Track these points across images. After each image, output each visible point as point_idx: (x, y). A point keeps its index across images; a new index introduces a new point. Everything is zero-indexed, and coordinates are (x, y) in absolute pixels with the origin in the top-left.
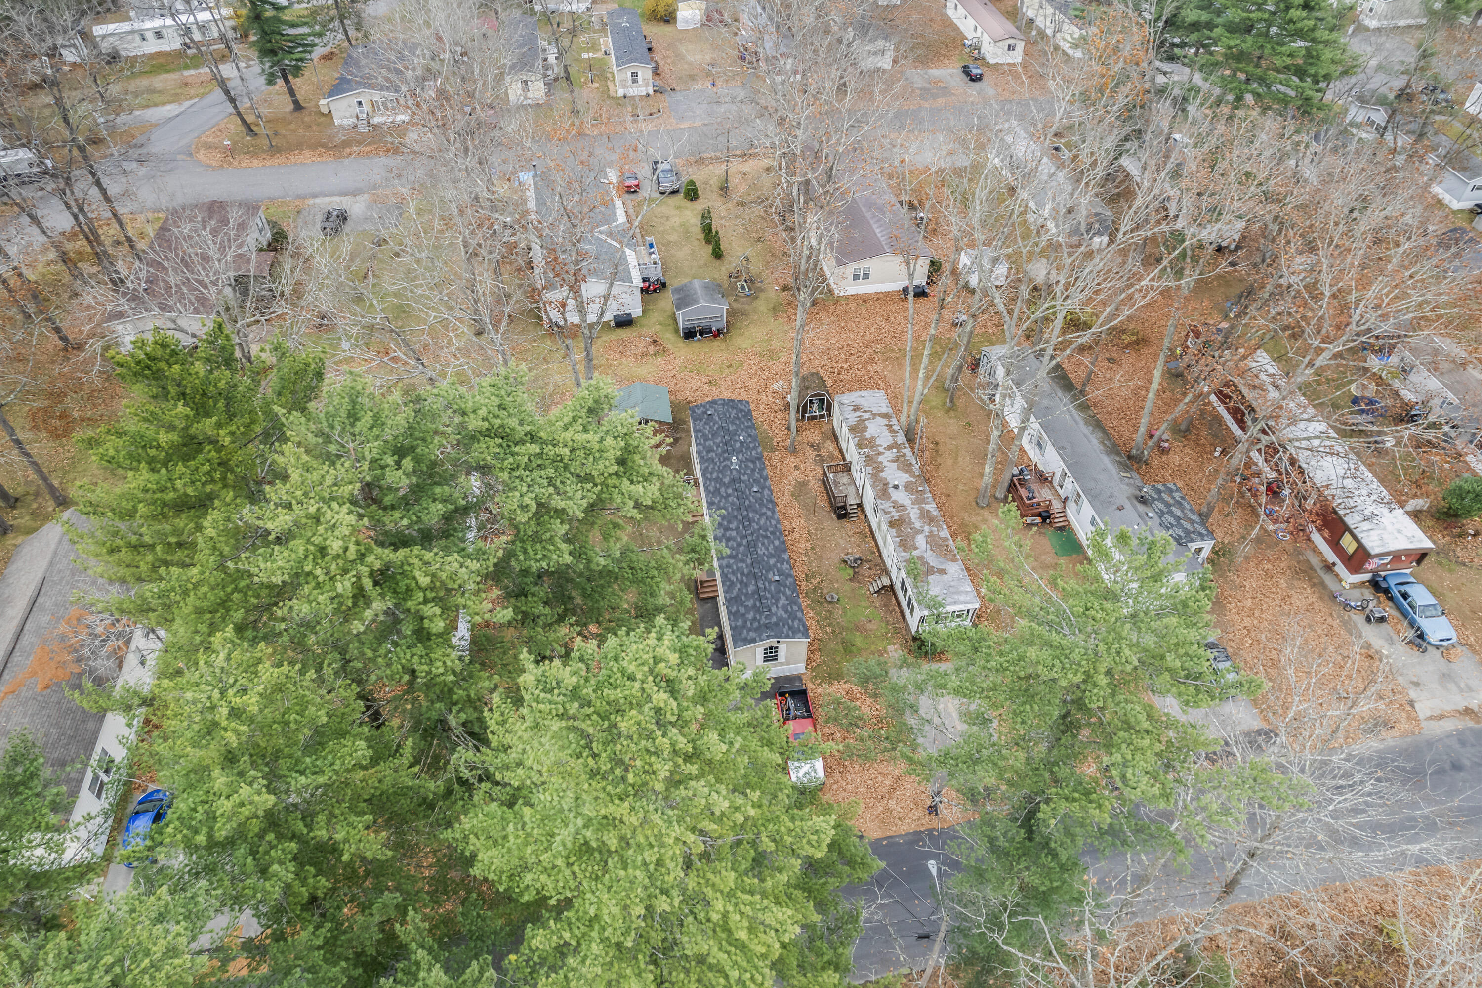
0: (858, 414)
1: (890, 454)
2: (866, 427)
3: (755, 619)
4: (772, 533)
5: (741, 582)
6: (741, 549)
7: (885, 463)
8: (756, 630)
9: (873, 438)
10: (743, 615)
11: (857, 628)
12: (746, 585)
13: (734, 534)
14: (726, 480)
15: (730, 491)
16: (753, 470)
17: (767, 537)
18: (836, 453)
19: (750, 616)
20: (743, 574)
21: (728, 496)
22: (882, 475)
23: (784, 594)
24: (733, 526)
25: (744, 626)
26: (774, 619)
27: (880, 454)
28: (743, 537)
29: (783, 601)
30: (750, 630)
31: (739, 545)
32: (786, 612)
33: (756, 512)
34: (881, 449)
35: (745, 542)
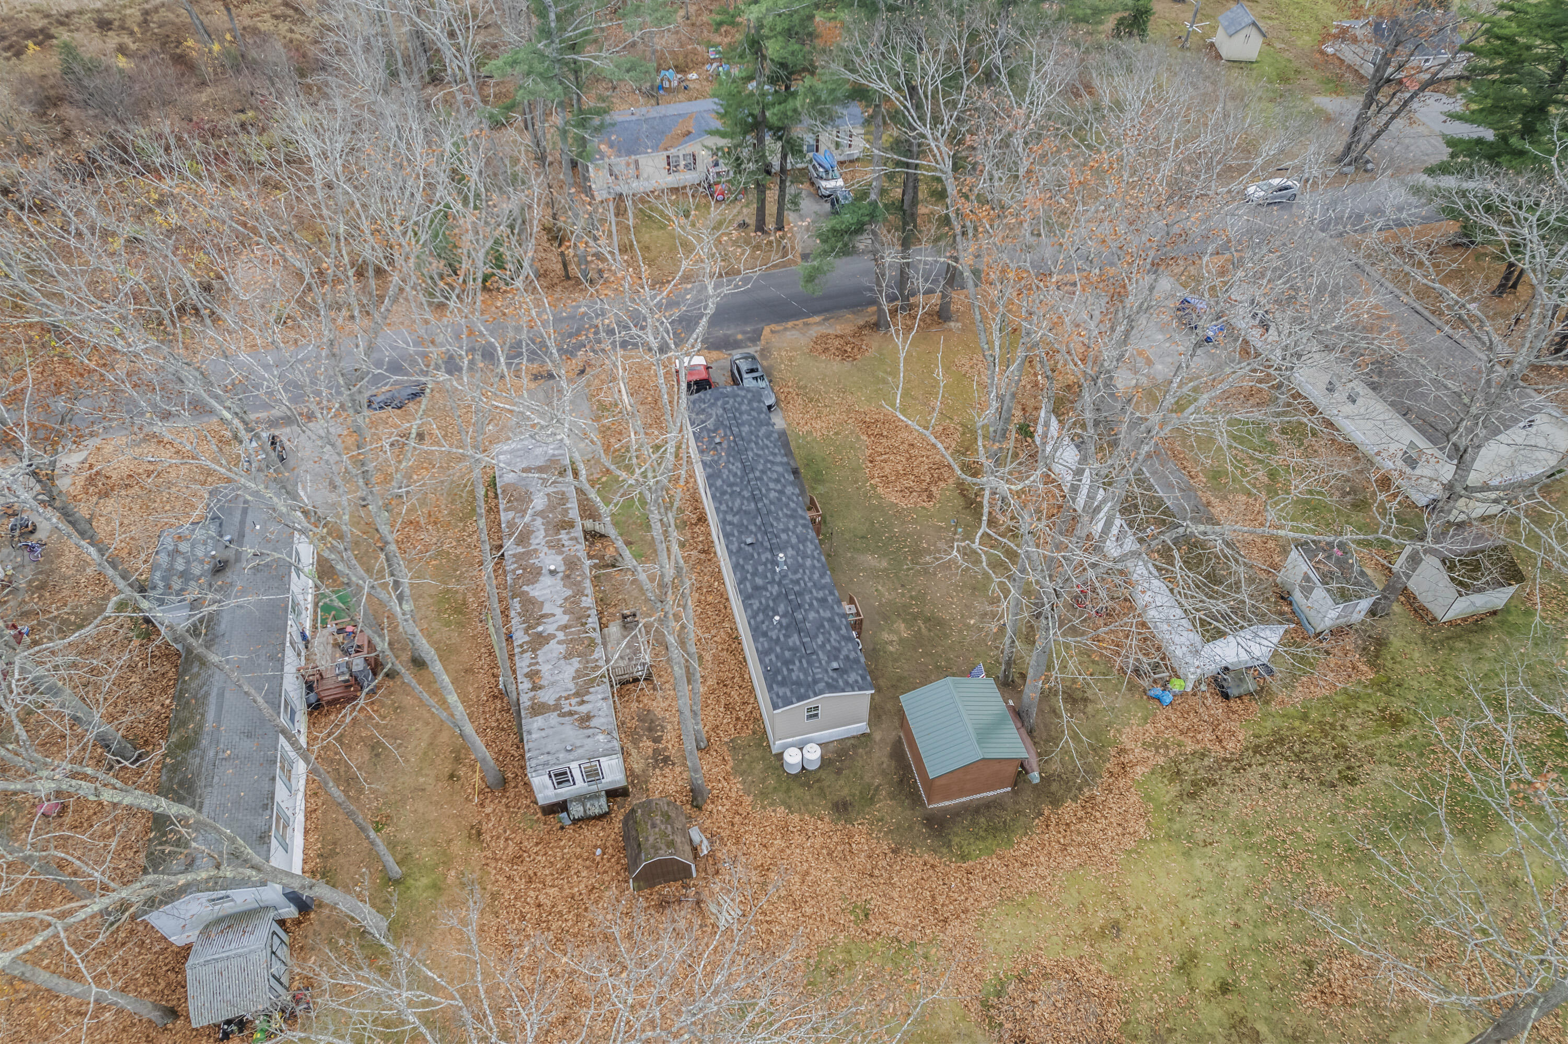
0: (584, 709)
1: (547, 628)
3: (740, 404)
5: (757, 436)
6: (760, 467)
7: (558, 611)
9: (567, 657)
10: (752, 408)
12: (751, 433)
15: (784, 536)
16: (755, 573)
17: (731, 485)
22: (569, 593)
24: (773, 495)
25: (751, 400)
26: (719, 403)
27: (564, 628)
28: (760, 479)
29: (711, 423)
31: (763, 472)
32: (707, 414)
34: (561, 635)
35: (758, 475)
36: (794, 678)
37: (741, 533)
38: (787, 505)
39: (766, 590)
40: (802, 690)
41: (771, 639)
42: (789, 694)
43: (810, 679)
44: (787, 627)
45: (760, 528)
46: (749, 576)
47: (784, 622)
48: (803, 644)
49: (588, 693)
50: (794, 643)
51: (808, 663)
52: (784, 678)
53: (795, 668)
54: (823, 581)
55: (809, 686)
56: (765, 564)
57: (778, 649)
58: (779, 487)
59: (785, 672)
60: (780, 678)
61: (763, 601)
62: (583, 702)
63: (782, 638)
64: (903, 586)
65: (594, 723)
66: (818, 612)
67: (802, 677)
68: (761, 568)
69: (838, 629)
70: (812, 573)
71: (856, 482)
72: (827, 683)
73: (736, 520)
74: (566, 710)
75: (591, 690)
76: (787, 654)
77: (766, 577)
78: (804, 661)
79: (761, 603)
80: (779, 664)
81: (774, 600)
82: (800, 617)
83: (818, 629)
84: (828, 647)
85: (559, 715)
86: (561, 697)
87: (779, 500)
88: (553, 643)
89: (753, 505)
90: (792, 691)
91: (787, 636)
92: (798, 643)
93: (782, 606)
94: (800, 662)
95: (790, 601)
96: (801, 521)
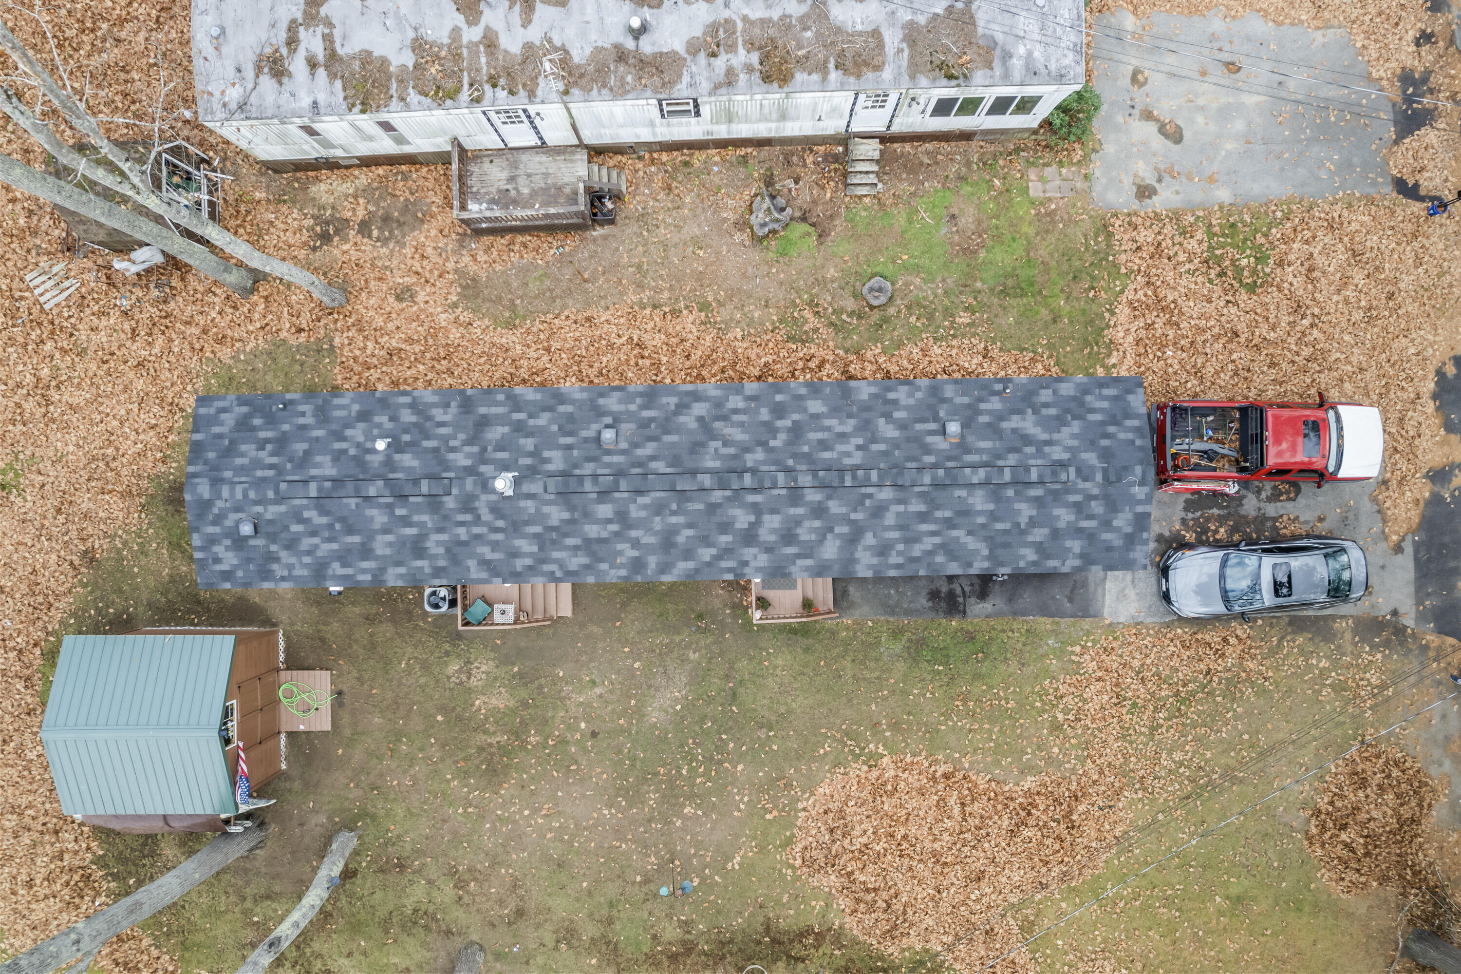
0: (298, 66)
2: (366, 58)
3: (1078, 507)
4: (779, 411)
5: (950, 524)
6: (835, 507)
7: (533, 34)
8: (1113, 507)
9: (419, 45)
10: (1056, 534)
11: (968, 252)
12: (965, 512)
13: (772, 521)
14: (556, 514)
15: (605, 510)
16: (521, 429)
17: (796, 431)
18: (363, 178)
19: (1064, 516)
20: (923, 517)
21: (622, 517)
23: (1001, 417)
24: (742, 519)
25: (1090, 537)
26: (1091, 458)
27: (490, 42)
28: (795, 495)
29: (1028, 424)
30: (1107, 524)
31: (819, 511)
32: (1060, 421)
33: (696, 447)
34: (472, 34)
35: (813, 496)
36: (243, 448)
37: (645, 424)
38: (706, 541)
39: (469, 442)
40: (211, 455)
41: (347, 426)
42: (217, 430)
43: (228, 474)
44: (359, 461)
45: (640, 465)
46: (521, 416)
47: (374, 460)
48: (305, 482)
49: (332, 76)
50: (318, 465)
51: (264, 479)
52: (254, 429)
53: (262, 454)
54: (472, 563)
55: (215, 468)
56: (535, 453)
57: (319, 433)
58: (765, 535)
59: (262, 434)
60: (257, 422)
61: (443, 431)
62: (313, 65)
63: (338, 446)
64: (594, 735)
65: (267, 82)
66: (386, 531)
67: (239, 461)
68: (528, 443)
69: (344, 558)
70: (495, 546)
71: (895, 726)
72: (209, 503)
73: (688, 421)
74: (302, 33)
75: (338, 84)
76: (300, 447)
77: (499, 448)
78: (271, 473)
79: (442, 424)
80: (286, 427)
81: (436, 450)
82: (372, 491)
83: (343, 520)
84: (296, 528)
85: (294, 21)
86: (330, 25)
87: (725, 527)
88: (460, 20)
89: (711, 464)
90: (220, 436)
91: (338, 456)
92: (314, 472)
93: (415, 463)
94: (271, 467)
95: (416, 482)
96: (652, 561)
